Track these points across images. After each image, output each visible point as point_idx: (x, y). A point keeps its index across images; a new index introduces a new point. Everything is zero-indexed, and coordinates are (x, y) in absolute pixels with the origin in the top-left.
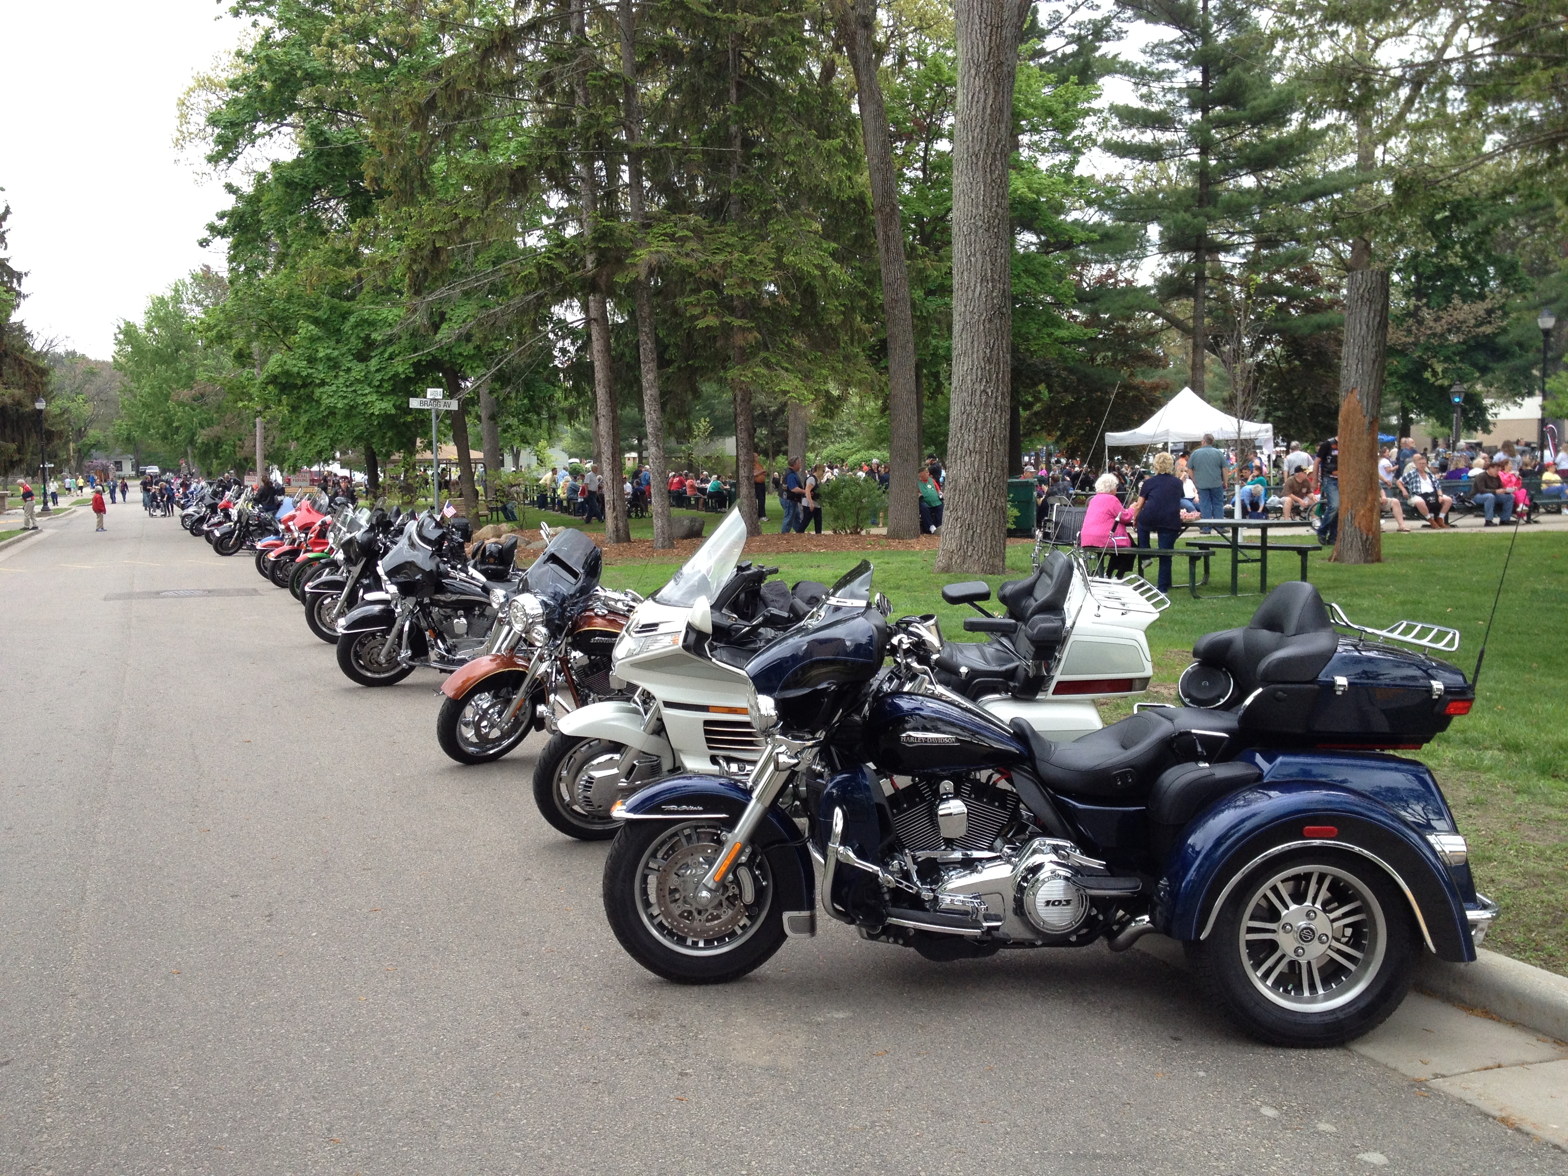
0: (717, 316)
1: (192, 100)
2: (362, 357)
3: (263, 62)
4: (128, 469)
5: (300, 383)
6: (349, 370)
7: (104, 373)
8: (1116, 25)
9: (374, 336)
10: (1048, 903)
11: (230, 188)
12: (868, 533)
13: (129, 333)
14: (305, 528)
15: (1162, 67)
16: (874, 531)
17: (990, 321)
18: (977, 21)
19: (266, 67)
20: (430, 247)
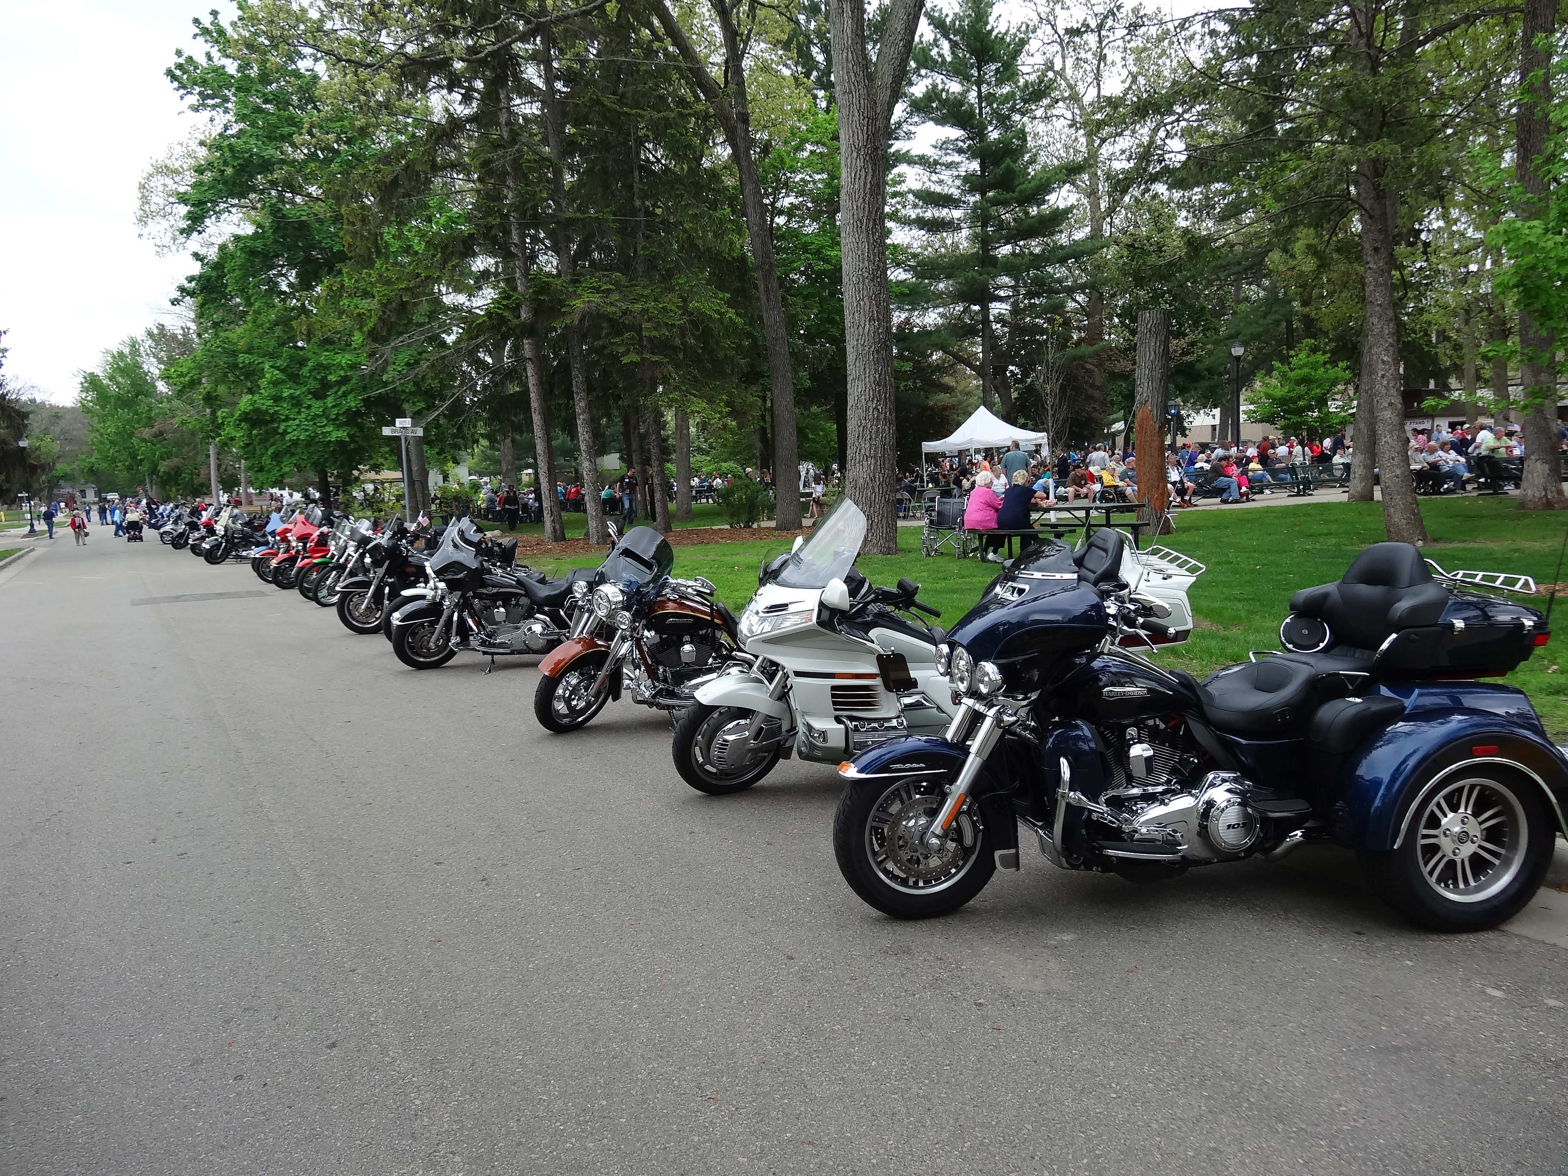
0: (638, 353)
1: (152, 184)
2: (319, 395)
3: (226, 149)
4: (91, 496)
5: (268, 418)
6: (309, 407)
7: (67, 417)
8: (905, 127)
9: (329, 378)
10: (1229, 826)
11: (196, 256)
12: (759, 526)
13: (92, 382)
14: (303, 538)
15: (949, 159)
16: (764, 524)
17: (878, 352)
18: (856, 114)
19: (228, 154)
20: (398, 301)
